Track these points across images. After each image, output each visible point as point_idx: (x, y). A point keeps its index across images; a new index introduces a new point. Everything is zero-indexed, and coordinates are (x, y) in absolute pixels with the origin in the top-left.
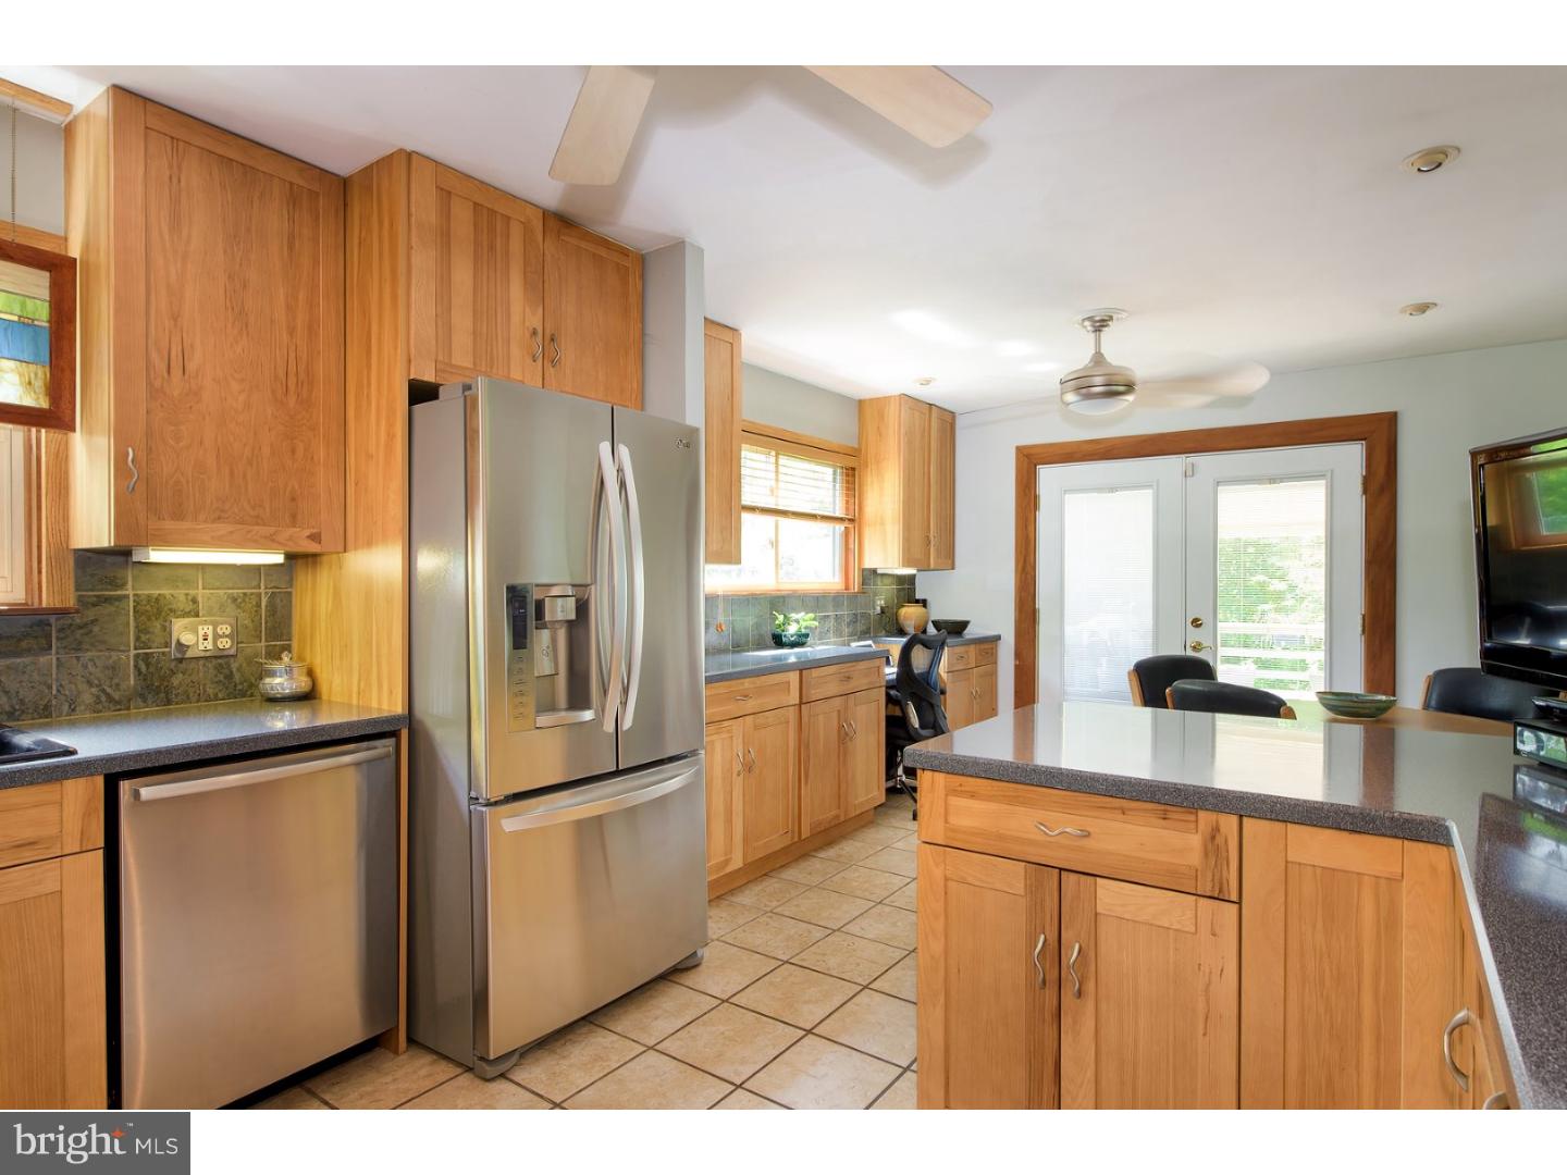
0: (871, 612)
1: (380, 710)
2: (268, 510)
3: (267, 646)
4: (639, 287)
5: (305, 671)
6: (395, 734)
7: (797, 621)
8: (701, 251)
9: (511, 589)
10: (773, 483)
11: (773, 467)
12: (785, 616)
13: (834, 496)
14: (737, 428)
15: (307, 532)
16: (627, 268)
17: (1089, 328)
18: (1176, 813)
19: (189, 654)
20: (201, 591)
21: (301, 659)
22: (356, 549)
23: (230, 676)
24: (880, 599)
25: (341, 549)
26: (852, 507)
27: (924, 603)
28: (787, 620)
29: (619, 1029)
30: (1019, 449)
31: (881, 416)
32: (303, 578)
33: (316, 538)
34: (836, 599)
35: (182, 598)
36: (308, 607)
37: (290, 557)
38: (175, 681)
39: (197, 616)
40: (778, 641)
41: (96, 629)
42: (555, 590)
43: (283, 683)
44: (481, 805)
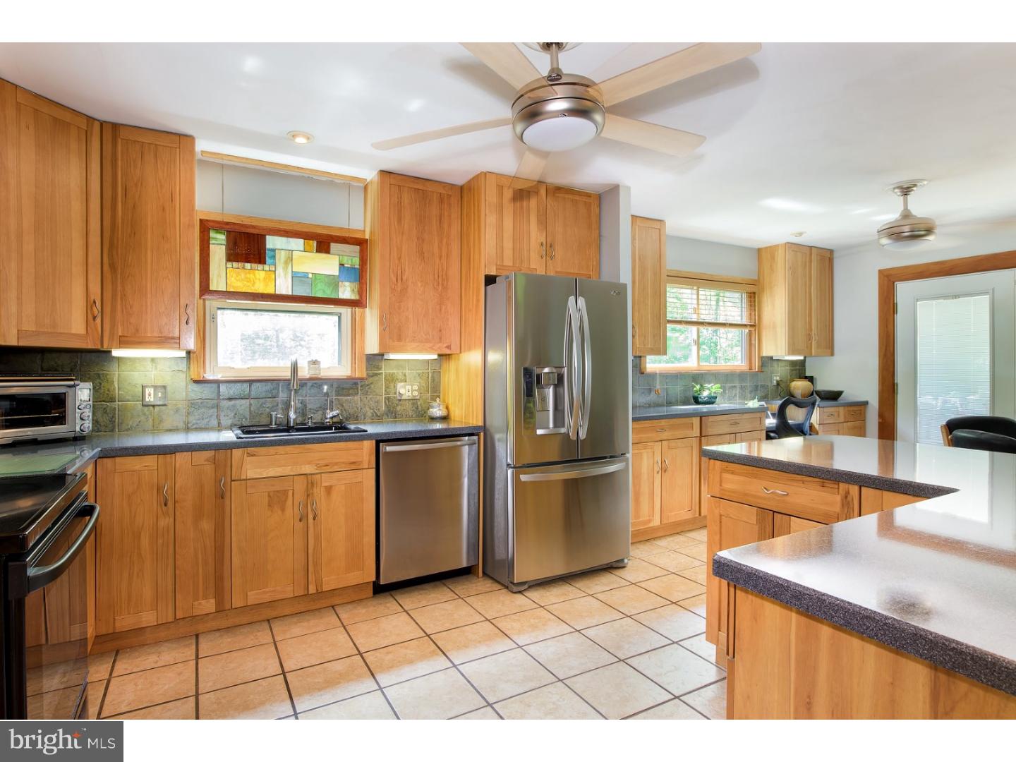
0: (769, 384)
1: (473, 423)
2: (431, 336)
3: (431, 396)
4: (598, 211)
5: (445, 406)
6: (478, 435)
7: (709, 389)
8: (628, 188)
9: (526, 369)
10: (696, 306)
11: (695, 297)
12: (701, 386)
13: (742, 311)
14: (664, 276)
15: (445, 345)
16: (590, 203)
17: (899, 194)
18: (829, 484)
19: (404, 397)
20: (407, 371)
21: (444, 401)
22: (465, 351)
23: (417, 408)
24: (776, 376)
25: (459, 352)
26: (753, 317)
27: (811, 379)
28: (702, 388)
29: (577, 586)
30: (880, 272)
31: (773, 258)
32: (445, 365)
33: (449, 347)
34: (741, 376)
35: (401, 374)
36: (446, 379)
37: (440, 355)
38: (398, 408)
39: (406, 382)
40: (697, 401)
41: (372, 386)
42: (546, 370)
43: (437, 411)
44: (512, 468)
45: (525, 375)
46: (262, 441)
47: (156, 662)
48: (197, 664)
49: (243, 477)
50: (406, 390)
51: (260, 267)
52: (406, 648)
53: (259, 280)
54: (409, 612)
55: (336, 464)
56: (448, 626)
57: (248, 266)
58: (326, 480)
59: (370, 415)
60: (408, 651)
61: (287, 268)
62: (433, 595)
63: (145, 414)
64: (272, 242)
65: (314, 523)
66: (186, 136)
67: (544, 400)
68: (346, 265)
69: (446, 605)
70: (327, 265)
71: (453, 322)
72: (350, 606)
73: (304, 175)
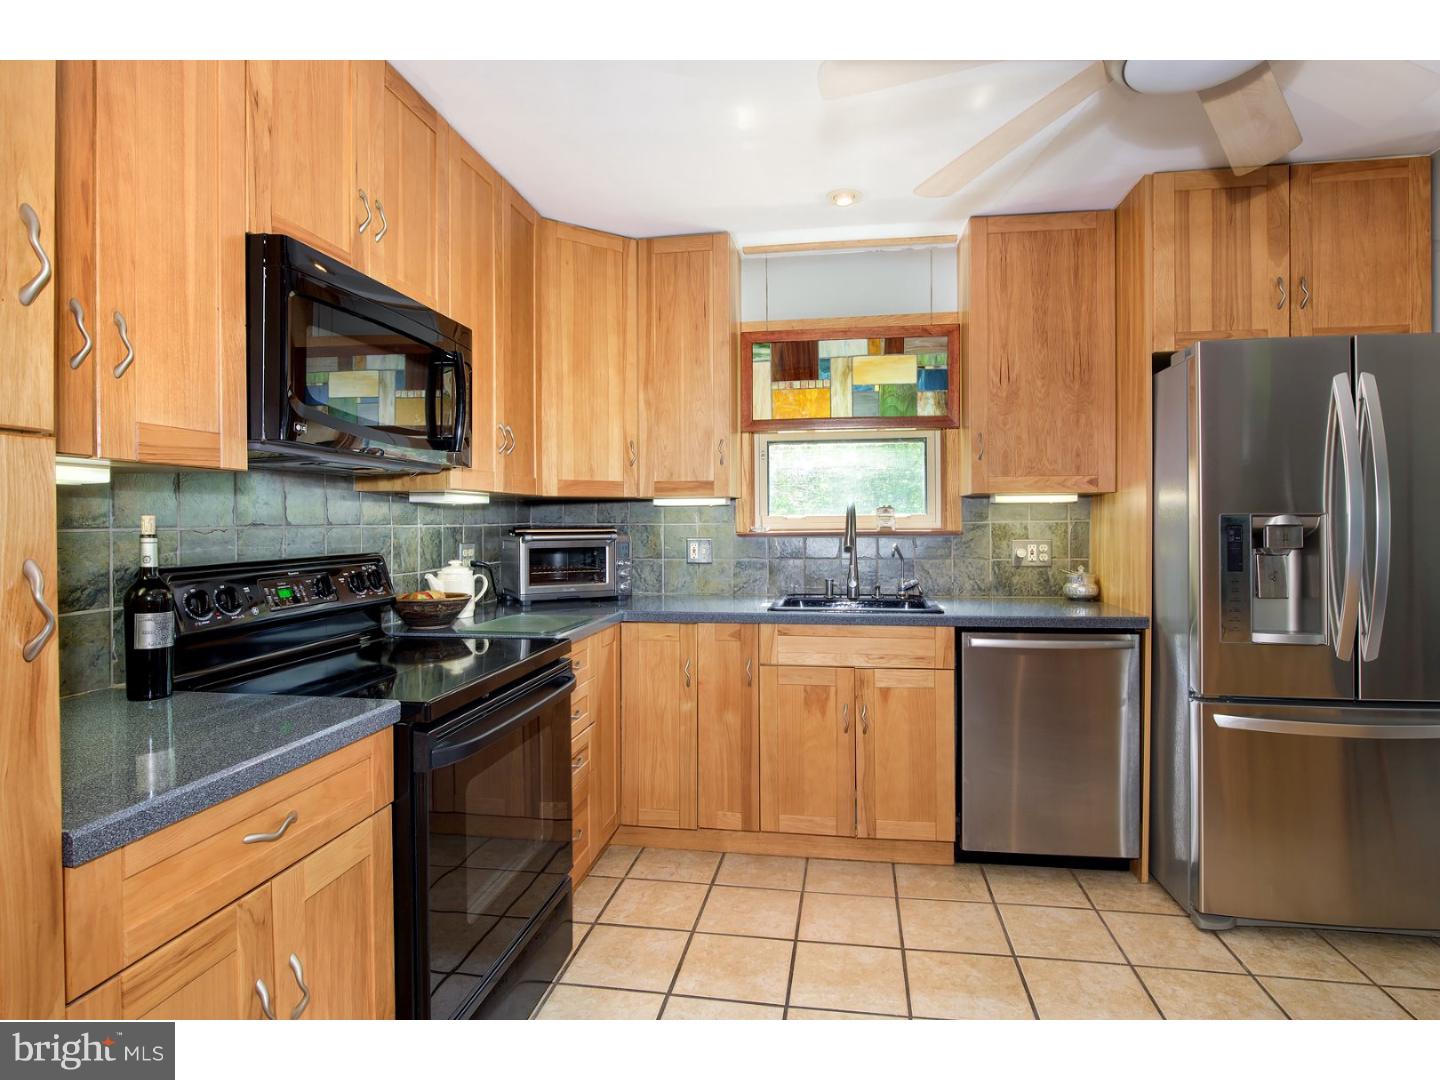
1: (1134, 613)
2: (1060, 465)
3: (1072, 561)
5: (1093, 580)
6: (1140, 631)
9: (1227, 520)
15: (1087, 478)
16: (1408, 177)
19: (1024, 563)
20: (1029, 522)
21: (1093, 569)
22: (1123, 488)
23: (1047, 580)
25: (1113, 490)
32: (1093, 512)
33: (1092, 482)
35: (1018, 526)
36: (1097, 535)
37: (1082, 496)
38: (1015, 580)
39: (1027, 538)
41: (972, 545)
42: (1278, 520)
43: (1079, 587)
44: (1196, 698)
45: (1225, 530)
46: (795, 616)
47: (672, 875)
48: (709, 891)
49: (774, 662)
50: (1032, 552)
51: (812, 383)
52: (973, 965)
53: (811, 400)
54: (999, 906)
55: (896, 657)
56: (1054, 951)
57: (797, 384)
58: (882, 680)
59: (969, 588)
60: (975, 973)
61: (846, 380)
62: (1049, 890)
63: (689, 574)
64: (825, 349)
65: (864, 738)
66: (719, 233)
67: (1278, 576)
68: (927, 368)
69: (1064, 915)
70: (902, 371)
71: (1104, 440)
72: (916, 870)
73: (870, 249)
